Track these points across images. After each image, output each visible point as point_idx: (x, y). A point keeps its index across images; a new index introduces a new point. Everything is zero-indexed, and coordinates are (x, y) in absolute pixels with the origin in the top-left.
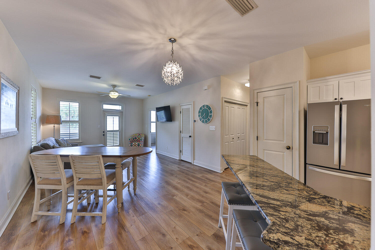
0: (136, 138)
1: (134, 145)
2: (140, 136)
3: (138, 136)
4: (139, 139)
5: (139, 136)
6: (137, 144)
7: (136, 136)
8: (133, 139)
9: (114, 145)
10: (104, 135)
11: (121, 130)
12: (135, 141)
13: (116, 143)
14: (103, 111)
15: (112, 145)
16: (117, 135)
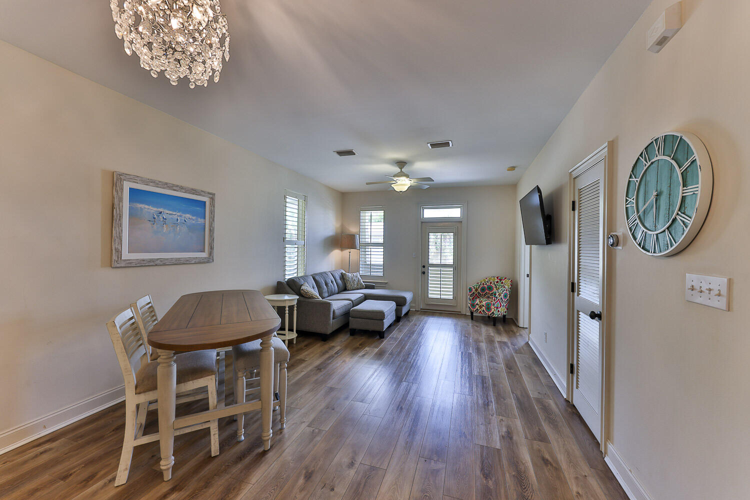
1: (477, 304)
2: (502, 283)
3: (497, 282)
4: (498, 290)
5: (499, 283)
6: (484, 303)
7: (491, 283)
8: (483, 290)
9: (443, 297)
10: (424, 273)
11: (458, 267)
12: (485, 295)
13: (448, 294)
14: (422, 222)
15: (439, 297)
16: (449, 274)
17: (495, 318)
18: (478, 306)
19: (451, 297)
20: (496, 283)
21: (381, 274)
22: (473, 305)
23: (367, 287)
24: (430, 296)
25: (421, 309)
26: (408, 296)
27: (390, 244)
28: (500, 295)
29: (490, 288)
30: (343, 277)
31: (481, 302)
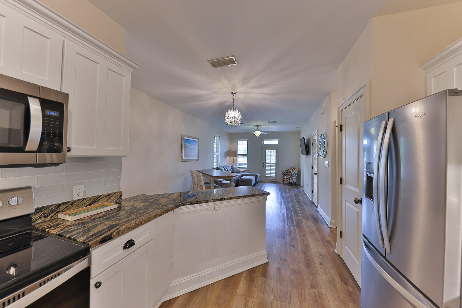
8: (287, 172)
9: (271, 176)
10: (264, 166)
11: (277, 163)
12: (288, 175)
13: (273, 175)
14: (263, 146)
15: (270, 176)
16: (274, 167)
17: (292, 183)
18: (285, 179)
19: (275, 176)
20: (292, 170)
21: (246, 167)
22: (283, 178)
23: (241, 172)
24: (266, 175)
25: (263, 180)
26: (259, 175)
27: (250, 155)
28: (294, 174)
29: (290, 172)
30: (232, 167)
31: (287, 177)
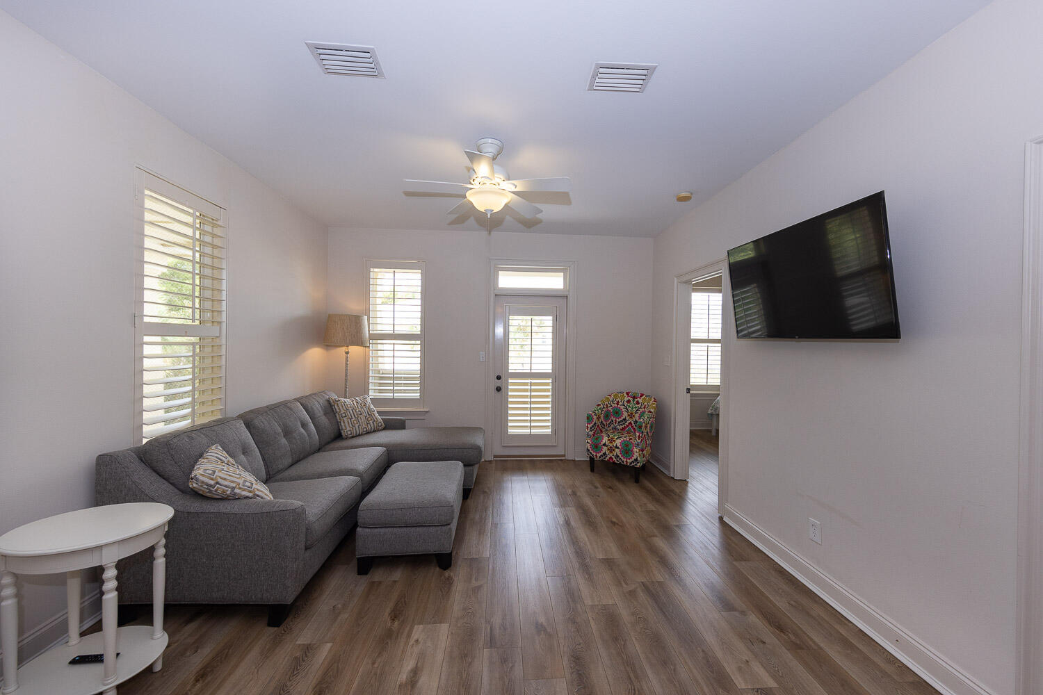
0: (617, 413)
1: (605, 445)
2: (638, 403)
3: (629, 401)
4: (631, 416)
5: (633, 403)
6: (618, 442)
7: (618, 403)
8: (607, 416)
9: (534, 431)
10: (499, 389)
11: (560, 376)
12: (609, 426)
13: (542, 425)
14: (495, 297)
15: (527, 431)
16: (545, 390)
18: (605, 449)
19: (550, 432)
20: (625, 403)
21: (417, 395)
22: (596, 446)
23: (388, 425)
24: (511, 431)
25: (495, 456)
27: (433, 335)
30: (331, 408)
31: (612, 440)
